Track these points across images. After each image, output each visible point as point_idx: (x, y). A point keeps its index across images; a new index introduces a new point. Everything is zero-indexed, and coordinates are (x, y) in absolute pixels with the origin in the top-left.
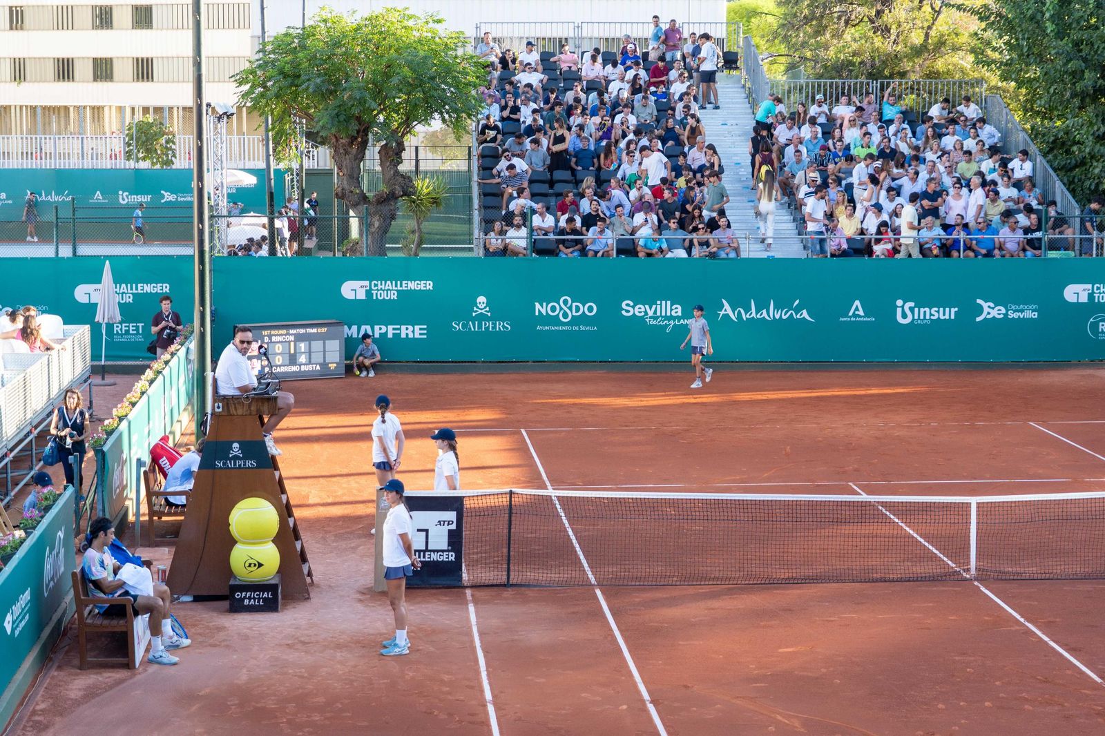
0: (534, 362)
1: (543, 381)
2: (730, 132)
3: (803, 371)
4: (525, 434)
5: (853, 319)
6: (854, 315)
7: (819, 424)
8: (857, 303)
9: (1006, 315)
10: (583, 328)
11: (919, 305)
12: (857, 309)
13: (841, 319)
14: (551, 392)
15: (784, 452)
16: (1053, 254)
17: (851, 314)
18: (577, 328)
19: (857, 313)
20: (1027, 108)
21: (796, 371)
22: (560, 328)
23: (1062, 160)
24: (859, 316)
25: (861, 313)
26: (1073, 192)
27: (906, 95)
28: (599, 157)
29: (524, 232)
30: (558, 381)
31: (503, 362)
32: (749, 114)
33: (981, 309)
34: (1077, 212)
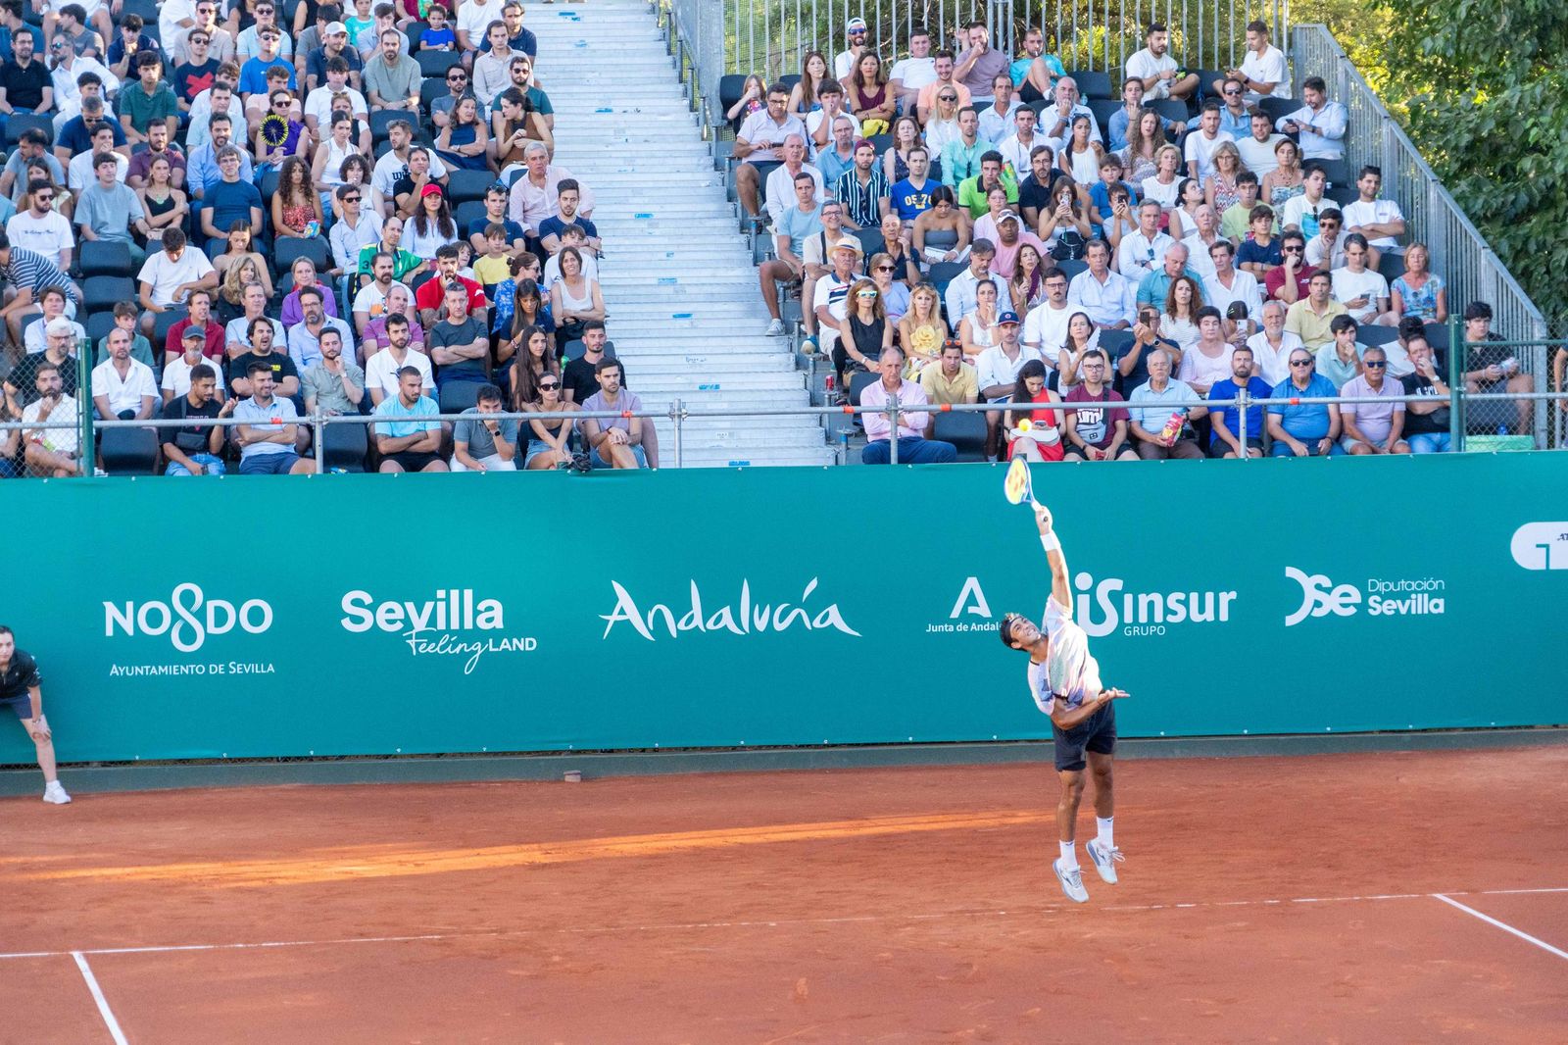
0: (105, 764)
1: (130, 816)
2: (619, 132)
3: (834, 771)
4: (82, 964)
5: (962, 628)
6: (966, 617)
7: (881, 914)
8: (972, 584)
9: (1363, 607)
10: (236, 669)
11: (1134, 587)
12: (972, 600)
13: (932, 628)
14: (153, 846)
15: (790, 995)
16: (1478, 444)
17: (955, 614)
18: (220, 669)
19: (972, 610)
20: (1401, 57)
21: (813, 771)
22: (174, 670)
23: (1494, 197)
24: (979, 619)
25: (983, 610)
26: (1524, 277)
27: (1083, 26)
28: (267, 204)
29: (68, 408)
30: (173, 815)
31: (18, 767)
32: (670, 82)
33: (1296, 594)
34: (1539, 332)
